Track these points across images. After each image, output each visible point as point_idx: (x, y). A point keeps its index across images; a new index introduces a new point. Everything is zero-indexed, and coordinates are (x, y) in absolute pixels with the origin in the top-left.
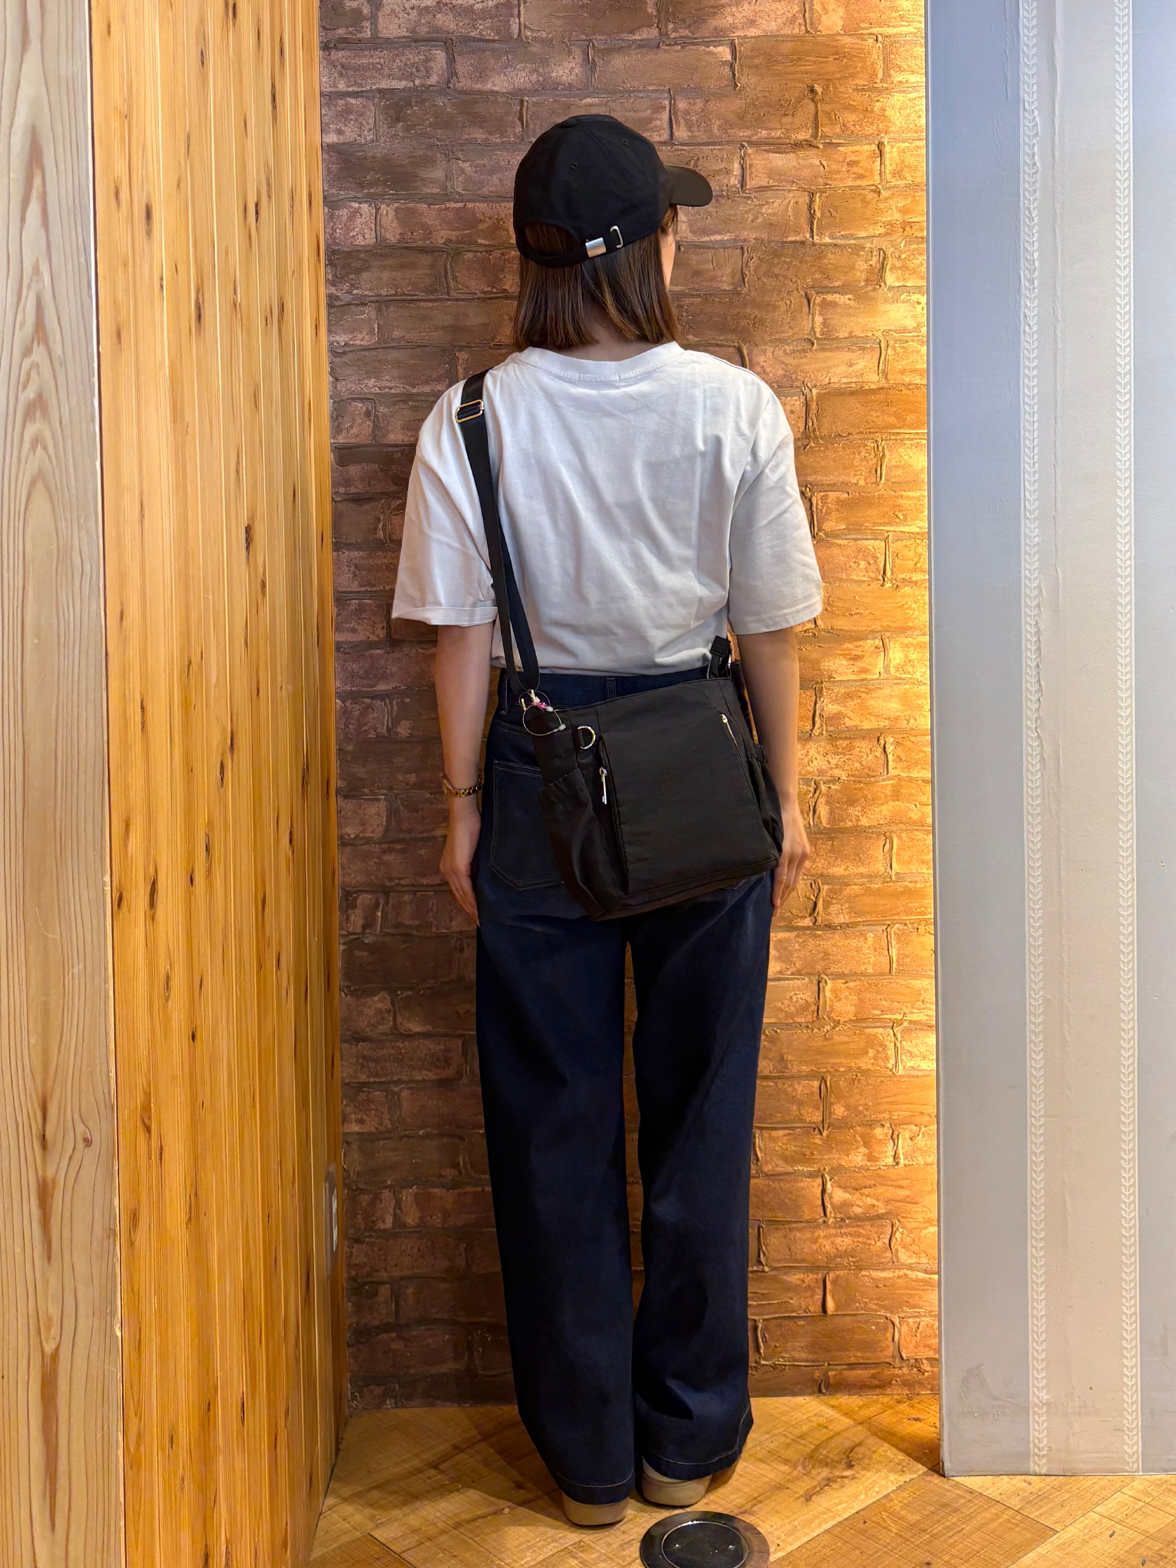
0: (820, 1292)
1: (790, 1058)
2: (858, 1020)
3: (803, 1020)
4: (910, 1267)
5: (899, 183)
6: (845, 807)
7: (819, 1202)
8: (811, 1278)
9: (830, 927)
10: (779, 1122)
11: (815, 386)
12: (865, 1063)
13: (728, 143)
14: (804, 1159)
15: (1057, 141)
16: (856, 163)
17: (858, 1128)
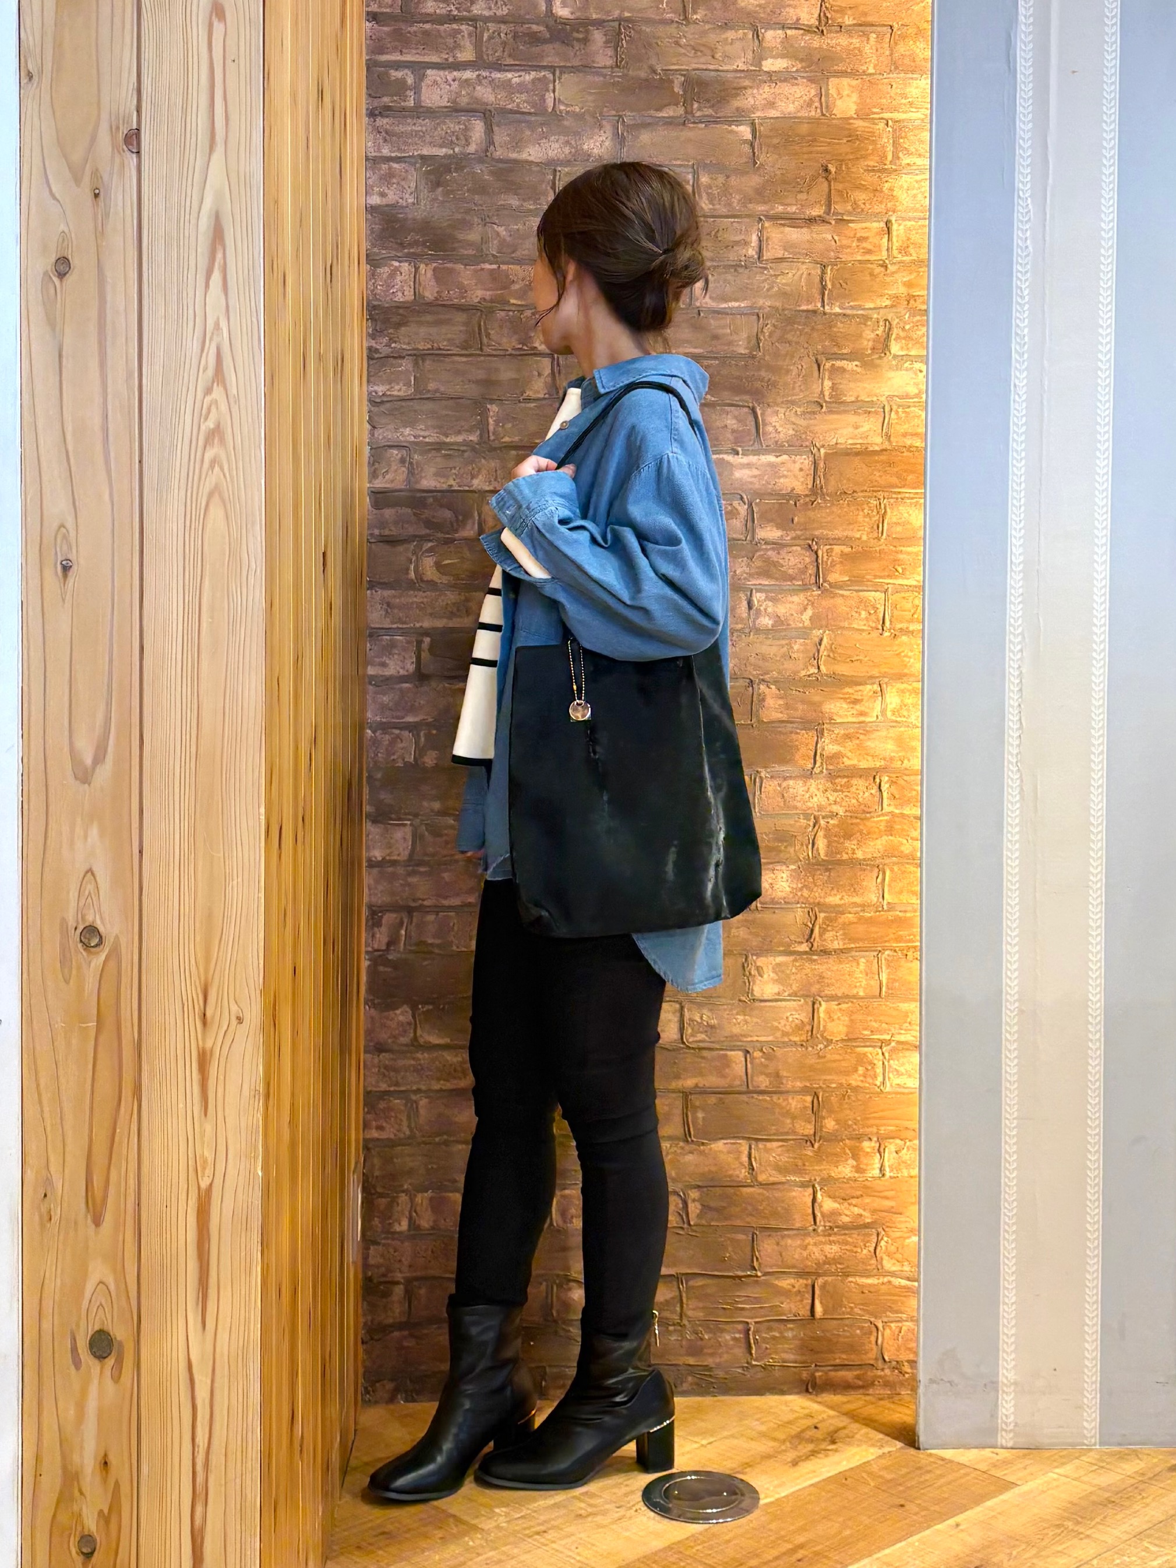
0: (809, 1296)
1: (785, 1074)
2: (849, 1040)
3: (796, 1039)
4: (893, 1274)
5: (905, 258)
6: (842, 840)
7: (810, 1211)
8: (801, 1283)
9: (825, 952)
10: (774, 1134)
11: (823, 446)
12: (855, 1080)
13: (748, 216)
14: (798, 1170)
15: (1047, 228)
16: (866, 239)
17: (847, 1141)
